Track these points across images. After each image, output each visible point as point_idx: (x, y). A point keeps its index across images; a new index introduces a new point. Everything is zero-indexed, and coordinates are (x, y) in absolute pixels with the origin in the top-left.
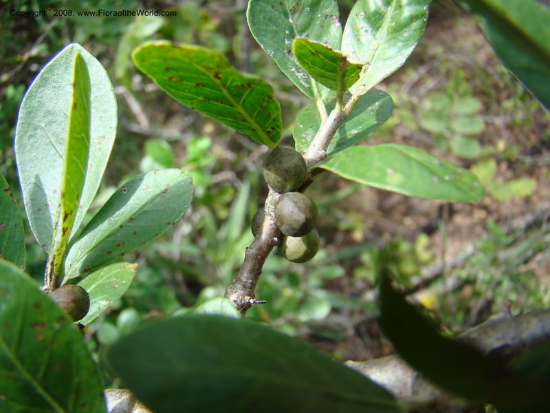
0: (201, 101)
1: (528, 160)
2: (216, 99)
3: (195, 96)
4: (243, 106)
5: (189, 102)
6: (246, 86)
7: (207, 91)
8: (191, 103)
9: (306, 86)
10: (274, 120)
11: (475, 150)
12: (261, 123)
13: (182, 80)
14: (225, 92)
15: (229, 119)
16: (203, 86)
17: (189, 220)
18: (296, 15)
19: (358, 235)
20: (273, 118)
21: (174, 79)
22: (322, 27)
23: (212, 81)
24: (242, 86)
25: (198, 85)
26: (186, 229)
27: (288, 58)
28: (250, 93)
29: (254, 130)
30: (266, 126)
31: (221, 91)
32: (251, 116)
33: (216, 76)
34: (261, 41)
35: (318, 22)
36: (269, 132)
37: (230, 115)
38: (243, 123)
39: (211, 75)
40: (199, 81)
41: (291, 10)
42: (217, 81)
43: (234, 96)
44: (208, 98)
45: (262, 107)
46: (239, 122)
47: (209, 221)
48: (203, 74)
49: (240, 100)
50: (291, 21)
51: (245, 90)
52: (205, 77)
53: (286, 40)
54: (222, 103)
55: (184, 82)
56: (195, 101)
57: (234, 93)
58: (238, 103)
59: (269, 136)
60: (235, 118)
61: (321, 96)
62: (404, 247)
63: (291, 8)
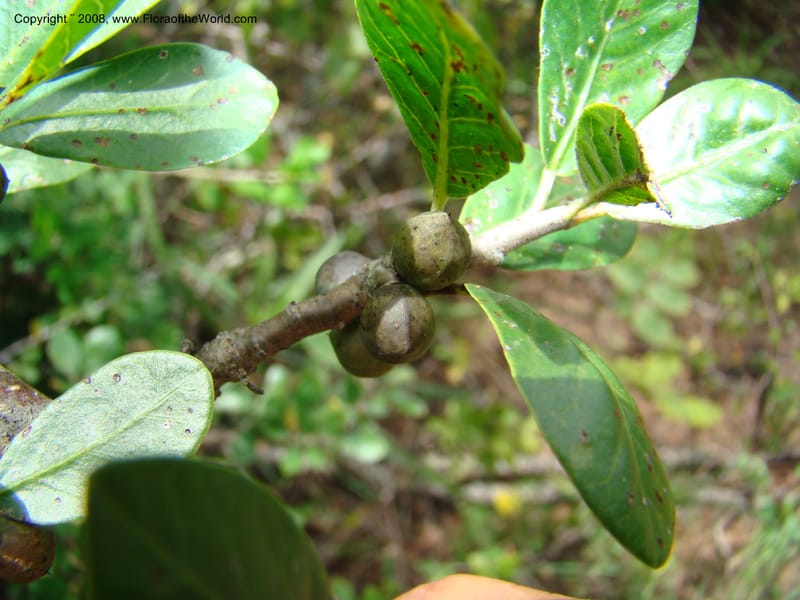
0: (399, 65)
1: (719, 381)
2: (422, 82)
3: (396, 53)
4: (451, 126)
5: (379, 50)
6: (485, 112)
7: (420, 64)
8: (380, 53)
9: (553, 139)
10: (477, 177)
11: (662, 335)
12: (455, 160)
13: (398, 23)
14: (446, 90)
15: (414, 116)
16: (421, 54)
17: (244, 248)
18: (622, 25)
19: (456, 374)
20: (479, 174)
21: (388, 12)
22: (639, 71)
23: (443, 64)
24: (480, 107)
25: (416, 46)
26: (233, 258)
27: (561, 79)
28: (479, 125)
29: (435, 159)
30: (459, 171)
31: (442, 83)
32: (450, 144)
33: (456, 67)
34: (547, 26)
35: (639, 60)
36: (453, 179)
37: (421, 113)
38: (430, 139)
39: (449, 59)
40: (422, 45)
41: (620, 12)
42: (450, 72)
43: (453, 104)
44: (411, 71)
45: (479, 151)
46: (425, 132)
47: (267, 264)
48: (440, 46)
49: (456, 116)
50: (608, 27)
51: (477, 115)
52: (437, 51)
53: (579, 50)
54: (425, 93)
55: (399, 28)
56: (391, 57)
57: (457, 102)
58: (449, 116)
59: (449, 181)
60: (425, 123)
61: (558, 168)
62: (510, 418)
63: (623, 9)
